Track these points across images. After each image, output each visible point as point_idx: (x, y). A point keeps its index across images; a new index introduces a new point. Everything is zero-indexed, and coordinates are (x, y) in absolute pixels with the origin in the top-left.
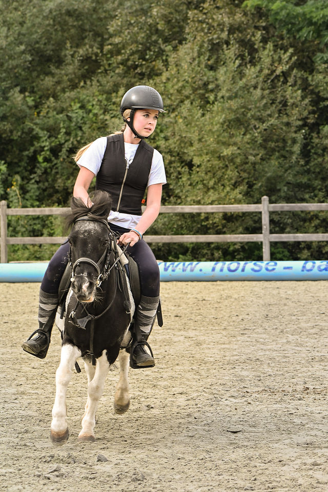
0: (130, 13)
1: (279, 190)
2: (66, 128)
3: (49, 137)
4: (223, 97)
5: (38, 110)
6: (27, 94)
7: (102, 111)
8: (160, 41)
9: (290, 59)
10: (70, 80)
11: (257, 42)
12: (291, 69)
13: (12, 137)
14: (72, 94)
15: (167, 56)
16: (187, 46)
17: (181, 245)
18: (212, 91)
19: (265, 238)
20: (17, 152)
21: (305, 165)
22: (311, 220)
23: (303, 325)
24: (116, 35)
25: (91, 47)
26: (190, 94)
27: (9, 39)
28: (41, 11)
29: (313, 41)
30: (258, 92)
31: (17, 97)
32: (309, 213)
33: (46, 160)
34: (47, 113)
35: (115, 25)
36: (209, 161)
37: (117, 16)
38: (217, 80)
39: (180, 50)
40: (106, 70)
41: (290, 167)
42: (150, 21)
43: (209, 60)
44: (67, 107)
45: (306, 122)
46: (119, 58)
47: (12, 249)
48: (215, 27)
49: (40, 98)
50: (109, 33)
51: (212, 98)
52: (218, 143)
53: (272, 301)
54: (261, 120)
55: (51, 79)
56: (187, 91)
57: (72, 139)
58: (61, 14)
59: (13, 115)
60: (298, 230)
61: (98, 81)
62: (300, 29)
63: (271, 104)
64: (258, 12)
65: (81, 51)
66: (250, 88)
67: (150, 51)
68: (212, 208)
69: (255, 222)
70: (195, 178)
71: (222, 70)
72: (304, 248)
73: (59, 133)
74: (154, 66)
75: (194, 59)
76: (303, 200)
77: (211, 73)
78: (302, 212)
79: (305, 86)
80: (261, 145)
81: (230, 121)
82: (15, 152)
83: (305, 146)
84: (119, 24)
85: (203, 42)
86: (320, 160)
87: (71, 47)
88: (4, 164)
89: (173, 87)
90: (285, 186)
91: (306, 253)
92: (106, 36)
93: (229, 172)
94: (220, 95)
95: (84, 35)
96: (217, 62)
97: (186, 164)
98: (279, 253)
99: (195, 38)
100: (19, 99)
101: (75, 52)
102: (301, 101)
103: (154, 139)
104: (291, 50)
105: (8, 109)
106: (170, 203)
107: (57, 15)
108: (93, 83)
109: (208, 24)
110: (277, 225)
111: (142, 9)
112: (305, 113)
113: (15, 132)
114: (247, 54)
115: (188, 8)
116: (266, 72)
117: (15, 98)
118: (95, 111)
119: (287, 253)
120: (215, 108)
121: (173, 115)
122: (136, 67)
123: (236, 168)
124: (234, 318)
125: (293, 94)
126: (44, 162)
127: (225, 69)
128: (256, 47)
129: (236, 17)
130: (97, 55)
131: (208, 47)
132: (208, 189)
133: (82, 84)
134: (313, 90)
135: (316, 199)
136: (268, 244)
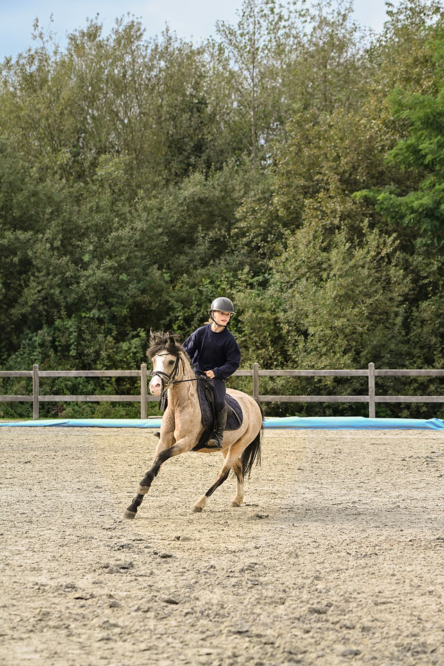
0: (254, 201)
1: (384, 357)
2: (198, 301)
3: (183, 308)
4: (335, 275)
5: (173, 285)
6: (164, 270)
7: (229, 286)
8: (280, 226)
9: (394, 242)
10: (202, 259)
11: (365, 228)
12: (395, 251)
13: (151, 308)
14: (203, 271)
15: (286, 238)
16: (303, 230)
17: (297, 404)
18: (325, 270)
19: (371, 399)
20: (155, 321)
21: (406, 336)
22: (410, 383)
23: (411, 479)
24: (241, 220)
25: (220, 230)
26: (307, 272)
27: (149, 223)
28: (176, 198)
29: (414, 227)
30: (366, 272)
31: (155, 272)
32: (409, 377)
33: (180, 328)
34: (181, 287)
35: (241, 211)
36: (322, 331)
37: (242, 203)
38: (329, 260)
39: (298, 233)
40: (233, 251)
41: (393, 337)
42: (271, 208)
43: (322, 242)
44: (198, 282)
45: (407, 298)
46: (245, 239)
47: (150, 405)
48: (329, 214)
49: (175, 274)
50: (235, 218)
51: (325, 276)
52: (330, 314)
53: (380, 456)
54: (368, 295)
55: (185, 257)
56: (304, 270)
57: (202, 310)
58: (194, 201)
59: (152, 289)
60: (398, 392)
61: (225, 260)
62: (402, 217)
63: (377, 282)
64: (365, 201)
65: (211, 234)
66: (358, 268)
67: (271, 234)
68: (325, 373)
69: (362, 385)
70: (310, 346)
71: (334, 252)
72: (404, 408)
73: (191, 306)
74: (274, 248)
75: (310, 242)
76: (403, 366)
77: (325, 254)
78: (403, 376)
79: (406, 266)
80: (368, 318)
81: (341, 296)
82: (153, 321)
83: (406, 318)
84: (245, 210)
85: (317, 226)
86: (419, 331)
87: (202, 230)
88: (144, 331)
89: (291, 265)
90: (388, 353)
91: (406, 412)
92: (233, 221)
93: (339, 340)
94: (332, 273)
95: (214, 220)
96: (329, 245)
97: (302, 334)
98: (382, 412)
99: (311, 223)
100: (158, 275)
101: (206, 234)
102: (403, 280)
103: (274, 311)
104: (394, 235)
105: (148, 283)
106: (287, 366)
107: (191, 202)
108: (221, 262)
109: (322, 211)
110: (381, 388)
111: (265, 198)
112: (406, 290)
113: (153, 303)
114: (356, 238)
115: (305, 197)
116: (373, 253)
117: (154, 274)
118: (224, 286)
119: (389, 412)
120: (328, 285)
121: (290, 291)
122: (258, 248)
123: (346, 337)
124: (350, 472)
125: (395, 273)
126: (178, 330)
127: (337, 251)
128: (364, 231)
129: (346, 205)
130: (224, 237)
131: (322, 231)
132: (321, 356)
133: (212, 262)
134: (413, 269)
135: (415, 365)
136: (374, 405)
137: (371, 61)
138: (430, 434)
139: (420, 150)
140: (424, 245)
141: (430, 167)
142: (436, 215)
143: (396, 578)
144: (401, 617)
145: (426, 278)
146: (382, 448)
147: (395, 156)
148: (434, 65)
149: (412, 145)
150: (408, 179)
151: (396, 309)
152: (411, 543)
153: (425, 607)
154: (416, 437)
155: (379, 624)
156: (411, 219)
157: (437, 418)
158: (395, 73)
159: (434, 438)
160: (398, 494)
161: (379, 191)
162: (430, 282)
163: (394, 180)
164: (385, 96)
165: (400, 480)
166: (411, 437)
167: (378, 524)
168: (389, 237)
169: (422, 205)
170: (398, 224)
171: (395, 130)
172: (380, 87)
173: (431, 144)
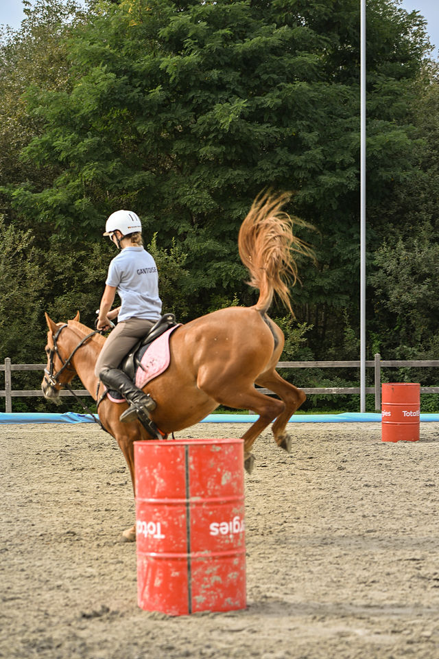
1: (20, 352)
9: (29, 238)
12: (30, 246)
19: (8, 394)
21: (42, 330)
23: (45, 473)
30: (1, 267)
41: (29, 332)
45: (42, 293)
53: (15, 451)
54: (4, 291)
60: (35, 386)
62: (38, 213)
63: (13, 277)
64: (2, 197)
72: (40, 402)
76: (39, 361)
78: (39, 371)
79: (42, 262)
80: (4, 313)
90: (24, 348)
91: (42, 406)
98: (18, 406)
102: (38, 275)
104: (30, 231)
110: (17, 383)
112: (42, 285)
116: (9, 249)
119: (26, 406)
125: (31, 269)
134: (49, 265)
136: (10, 399)
137: (8, 59)
138: (65, 428)
139: (55, 147)
140: (59, 241)
141: (64, 165)
142: (70, 211)
143: (25, 573)
144: (28, 612)
145: (62, 273)
146: (18, 442)
147: (29, 153)
148: (68, 64)
149: (47, 141)
150: (43, 175)
151: (32, 305)
152: (41, 538)
153: (52, 602)
154: (51, 430)
155: (6, 620)
156: (46, 215)
157: (72, 411)
158: (31, 71)
159: (69, 431)
160: (31, 488)
161: (14, 187)
162: (66, 278)
163: (30, 178)
164: (21, 93)
165: (33, 474)
166: (46, 431)
167: (10, 519)
168: (24, 233)
169: (56, 201)
170: (33, 219)
171: (31, 127)
172: (16, 85)
173: (66, 141)
